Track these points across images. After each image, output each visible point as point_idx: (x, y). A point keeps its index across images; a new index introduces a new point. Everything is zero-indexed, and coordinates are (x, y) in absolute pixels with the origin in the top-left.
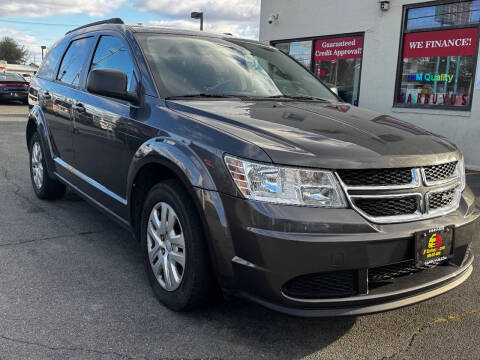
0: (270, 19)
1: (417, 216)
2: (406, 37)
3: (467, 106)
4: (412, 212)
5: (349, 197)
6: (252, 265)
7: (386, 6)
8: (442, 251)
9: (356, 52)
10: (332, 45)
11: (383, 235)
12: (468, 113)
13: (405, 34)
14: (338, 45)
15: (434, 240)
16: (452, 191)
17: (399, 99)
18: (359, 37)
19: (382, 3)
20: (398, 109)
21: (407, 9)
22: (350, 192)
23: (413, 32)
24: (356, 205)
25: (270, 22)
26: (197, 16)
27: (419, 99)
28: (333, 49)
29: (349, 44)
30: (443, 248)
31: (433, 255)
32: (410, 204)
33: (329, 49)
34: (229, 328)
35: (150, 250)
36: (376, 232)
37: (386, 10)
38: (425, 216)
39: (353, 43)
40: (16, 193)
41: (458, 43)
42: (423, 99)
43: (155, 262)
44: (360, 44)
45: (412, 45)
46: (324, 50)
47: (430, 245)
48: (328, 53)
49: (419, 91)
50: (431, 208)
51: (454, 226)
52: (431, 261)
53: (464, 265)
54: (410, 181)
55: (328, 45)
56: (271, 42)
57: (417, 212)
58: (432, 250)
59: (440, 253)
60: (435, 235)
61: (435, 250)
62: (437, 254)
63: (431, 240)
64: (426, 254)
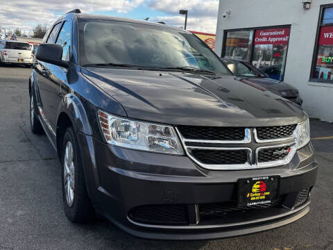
0: (224, 14)
1: (246, 166)
2: (321, 29)
4: (243, 162)
5: (186, 147)
7: (308, 6)
8: (266, 196)
9: (285, 39)
10: (267, 34)
11: (209, 179)
13: (320, 27)
14: (271, 34)
15: (258, 186)
16: (287, 148)
17: (315, 75)
18: (287, 28)
19: (305, 3)
20: (313, 83)
21: (324, 8)
22: (187, 143)
23: (327, 25)
24: (190, 154)
25: (224, 17)
26: (184, 12)
27: (329, 76)
28: (268, 37)
29: (279, 33)
30: (268, 193)
31: (257, 198)
32: (240, 157)
33: (265, 36)
34: (105, 239)
36: (203, 176)
37: (308, 9)
38: (254, 166)
39: (283, 33)
40: (21, 128)
42: (332, 77)
44: (288, 34)
46: (262, 37)
47: (254, 190)
48: (264, 39)
49: (329, 70)
50: (261, 160)
51: (279, 176)
52: (255, 204)
53: (295, 208)
54: (242, 138)
55: (264, 34)
56: (225, 31)
57: (247, 163)
58: (256, 195)
59: (264, 197)
60: (259, 182)
61: (259, 194)
62: (261, 198)
63: (255, 186)
64: (250, 197)
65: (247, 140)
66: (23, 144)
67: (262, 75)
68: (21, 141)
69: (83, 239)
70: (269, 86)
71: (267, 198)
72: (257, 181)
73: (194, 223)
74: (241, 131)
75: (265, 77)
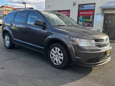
0: (48, 6)
2: (79, 11)
3: (92, 26)
4: (105, 47)
6: (80, 58)
9: (68, 14)
12: (92, 28)
14: (64, 12)
19: (74, 4)
21: (79, 5)
23: (81, 10)
24: (97, 46)
27: (82, 25)
32: (104, 45)
35: (51, 57)
38: (107, 47)
41: (90, 13)
42: (83, 25)
43: (53, 60)
45: (81, 13)
47: (108, 53)
49: (82, 23)
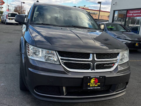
0: (114, 3)
4: (88, 69)
5: (61, 61)
8: (98, 85)
10: (133, 12)
11: (70, 76)
14: (135, 12)
15: (94, 80)
22: (61, 59)
25: (114, 4)
26: (100, 3)
28: (133, 13)
29: (138, 12)
30: (99, 84)
31: (93, 86)
32: (87, 66)
36: (67, 74)
38: (93, 71)
46: (130, 14)
48: (131, 15)
50: (97, 69)
51: (105, 76)
52: (92, 88)
53: (116, 92)
54: (88, 58)
55: (131, 12)
56: (114, 10)
57: (90, 70)
58: (93, 84)
59: (97, 86)
60: (94, 78)
61: (94, 84)
62: (95, 86)
63: (92, 80)
64: (89, 85)
65: (91, 59)
66: (17, 56)
67: (128, 31)
68: (17, 55)
69: (22, 98)
70: (132, 36)
71: (99, 86)
72: (93, 78)
73: (63, 95)
74: (88, 55)
75: (130, 31)
